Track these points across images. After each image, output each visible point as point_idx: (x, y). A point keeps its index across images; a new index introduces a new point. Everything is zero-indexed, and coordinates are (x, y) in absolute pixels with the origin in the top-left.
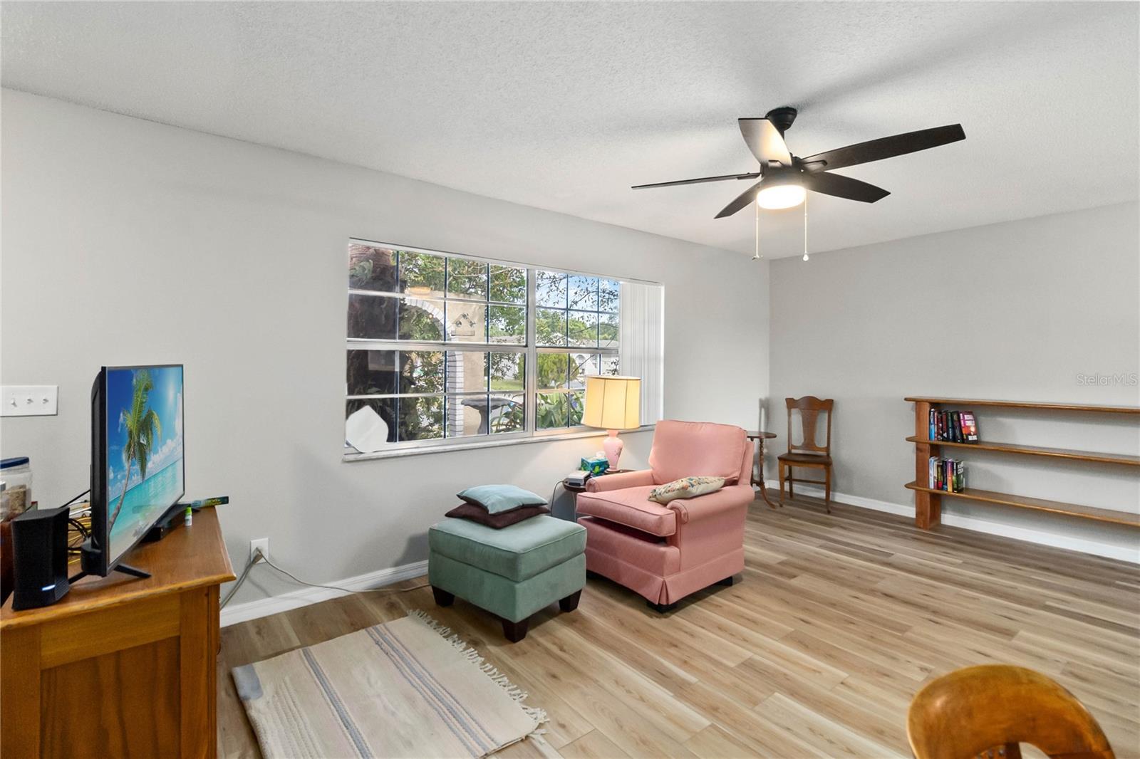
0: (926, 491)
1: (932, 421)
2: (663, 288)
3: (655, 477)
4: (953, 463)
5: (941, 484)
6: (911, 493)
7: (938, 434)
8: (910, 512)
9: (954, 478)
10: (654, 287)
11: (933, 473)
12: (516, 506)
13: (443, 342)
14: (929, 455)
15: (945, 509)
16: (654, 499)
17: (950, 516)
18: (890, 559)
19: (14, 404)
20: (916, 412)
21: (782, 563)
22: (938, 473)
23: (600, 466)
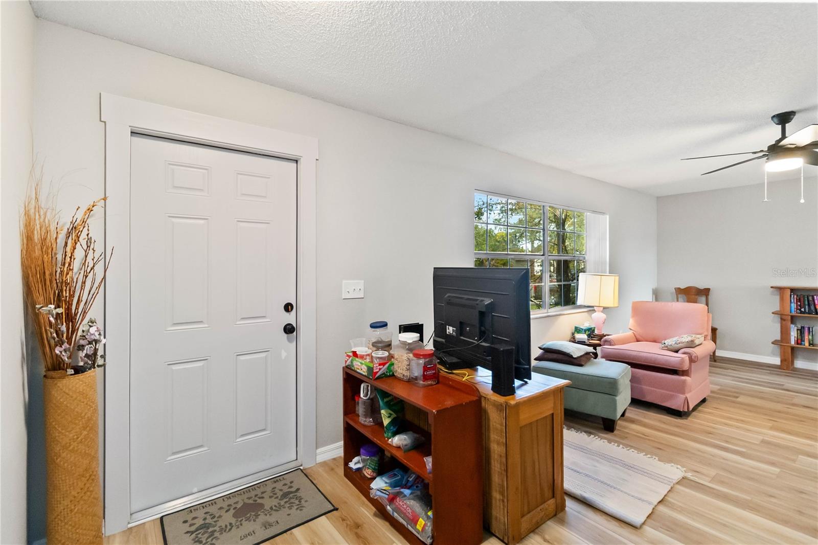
0: (788, 346)
1: (792, 300)
2: (608, 217)
3: (638, 337)
4: (809, 328)
5: (800, 341)
6: (777, 349)
7: (797, 309)
8: (777, 361)
9: (810, 337)
10: (601, 216)
11: (794, 334)
12: (584, 353)
13: (506, 253)
14: (790, 323)
15: (797, 358)
16: (666, 348)
17: (801, 362)
18: (784, 387)
19: (348, 292)
20: (780, 295)
21: (719, 390)
22: (798, 334)
23: (589, 331)
